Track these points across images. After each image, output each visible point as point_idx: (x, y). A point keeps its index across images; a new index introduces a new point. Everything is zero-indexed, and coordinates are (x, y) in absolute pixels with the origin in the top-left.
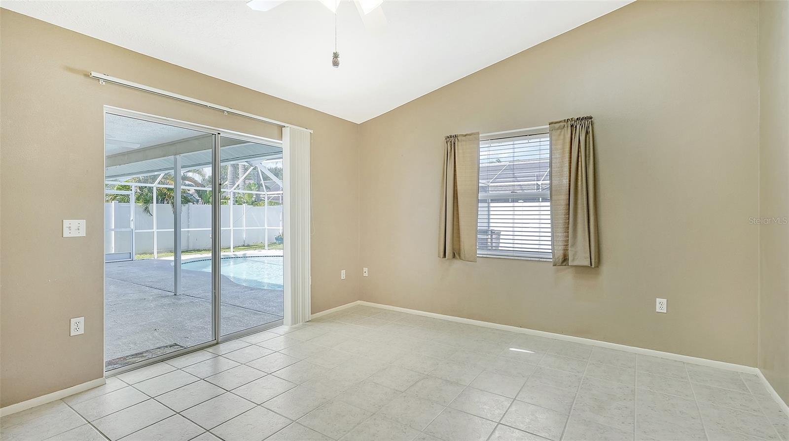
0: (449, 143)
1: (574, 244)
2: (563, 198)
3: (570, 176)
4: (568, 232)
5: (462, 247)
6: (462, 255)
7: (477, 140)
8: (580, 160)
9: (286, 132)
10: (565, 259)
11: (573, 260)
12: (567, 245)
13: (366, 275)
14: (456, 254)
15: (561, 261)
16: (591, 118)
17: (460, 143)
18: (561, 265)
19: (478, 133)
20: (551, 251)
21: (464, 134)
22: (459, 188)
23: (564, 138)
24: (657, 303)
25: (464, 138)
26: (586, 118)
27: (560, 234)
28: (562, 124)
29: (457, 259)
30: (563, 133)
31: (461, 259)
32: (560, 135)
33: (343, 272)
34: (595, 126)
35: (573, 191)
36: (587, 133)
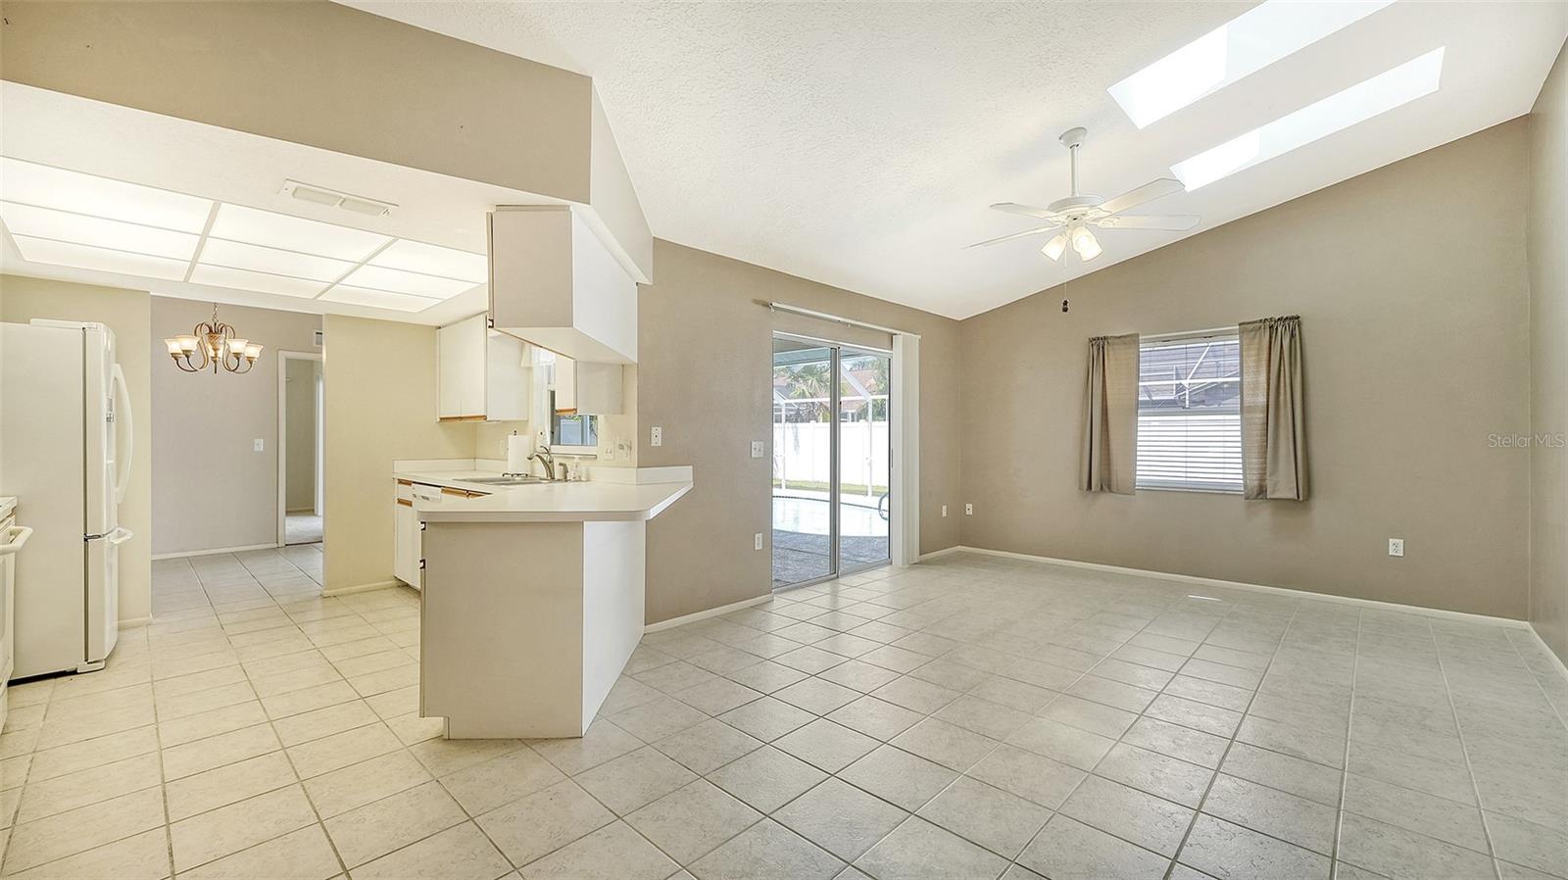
0: (1095, 347)
1: (1275, 471)
2: (1260, 416)
3: (1268, 389)
4: (1266, 458)
5: (1114, 478)
6: (1114, 488)
7: (1137, 343)
8: (1282, 369)
9: (898, 341)
10: (1262, 491)
11: (1274, 492)
12: (1265, 474)
13: (969, 512)
14: (1107, 486)
15: (1255, 493)
16: (1298, 318)
17: (1110, 348)
18: (1256, 498)
19: (1138, 335)
20: (1241, 481)
21: (1118, 335)
22: (1110, 403)
23: (1260, 343)
24: (1391, 544)
25: (1117, 341)
26: (1292, 318)
27: (1255, 461)
28: (1258, 325)
29: (1106, 492)
30: (1258, 336)
31: (1111, 491)
32: (1254, 337)
33: (944, 507)
34: (1304, 327)
35: (1272, 409)
36: (1292, 336)
